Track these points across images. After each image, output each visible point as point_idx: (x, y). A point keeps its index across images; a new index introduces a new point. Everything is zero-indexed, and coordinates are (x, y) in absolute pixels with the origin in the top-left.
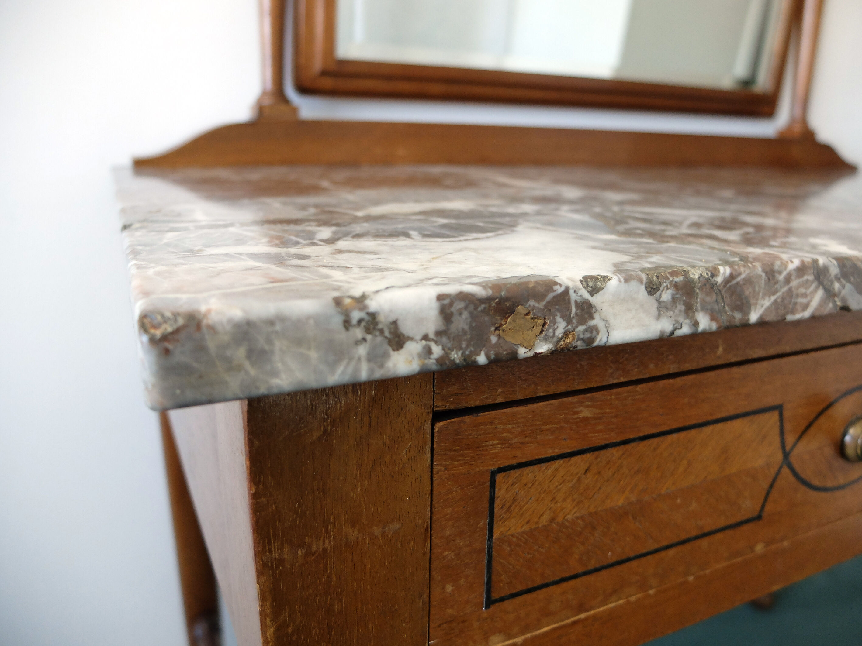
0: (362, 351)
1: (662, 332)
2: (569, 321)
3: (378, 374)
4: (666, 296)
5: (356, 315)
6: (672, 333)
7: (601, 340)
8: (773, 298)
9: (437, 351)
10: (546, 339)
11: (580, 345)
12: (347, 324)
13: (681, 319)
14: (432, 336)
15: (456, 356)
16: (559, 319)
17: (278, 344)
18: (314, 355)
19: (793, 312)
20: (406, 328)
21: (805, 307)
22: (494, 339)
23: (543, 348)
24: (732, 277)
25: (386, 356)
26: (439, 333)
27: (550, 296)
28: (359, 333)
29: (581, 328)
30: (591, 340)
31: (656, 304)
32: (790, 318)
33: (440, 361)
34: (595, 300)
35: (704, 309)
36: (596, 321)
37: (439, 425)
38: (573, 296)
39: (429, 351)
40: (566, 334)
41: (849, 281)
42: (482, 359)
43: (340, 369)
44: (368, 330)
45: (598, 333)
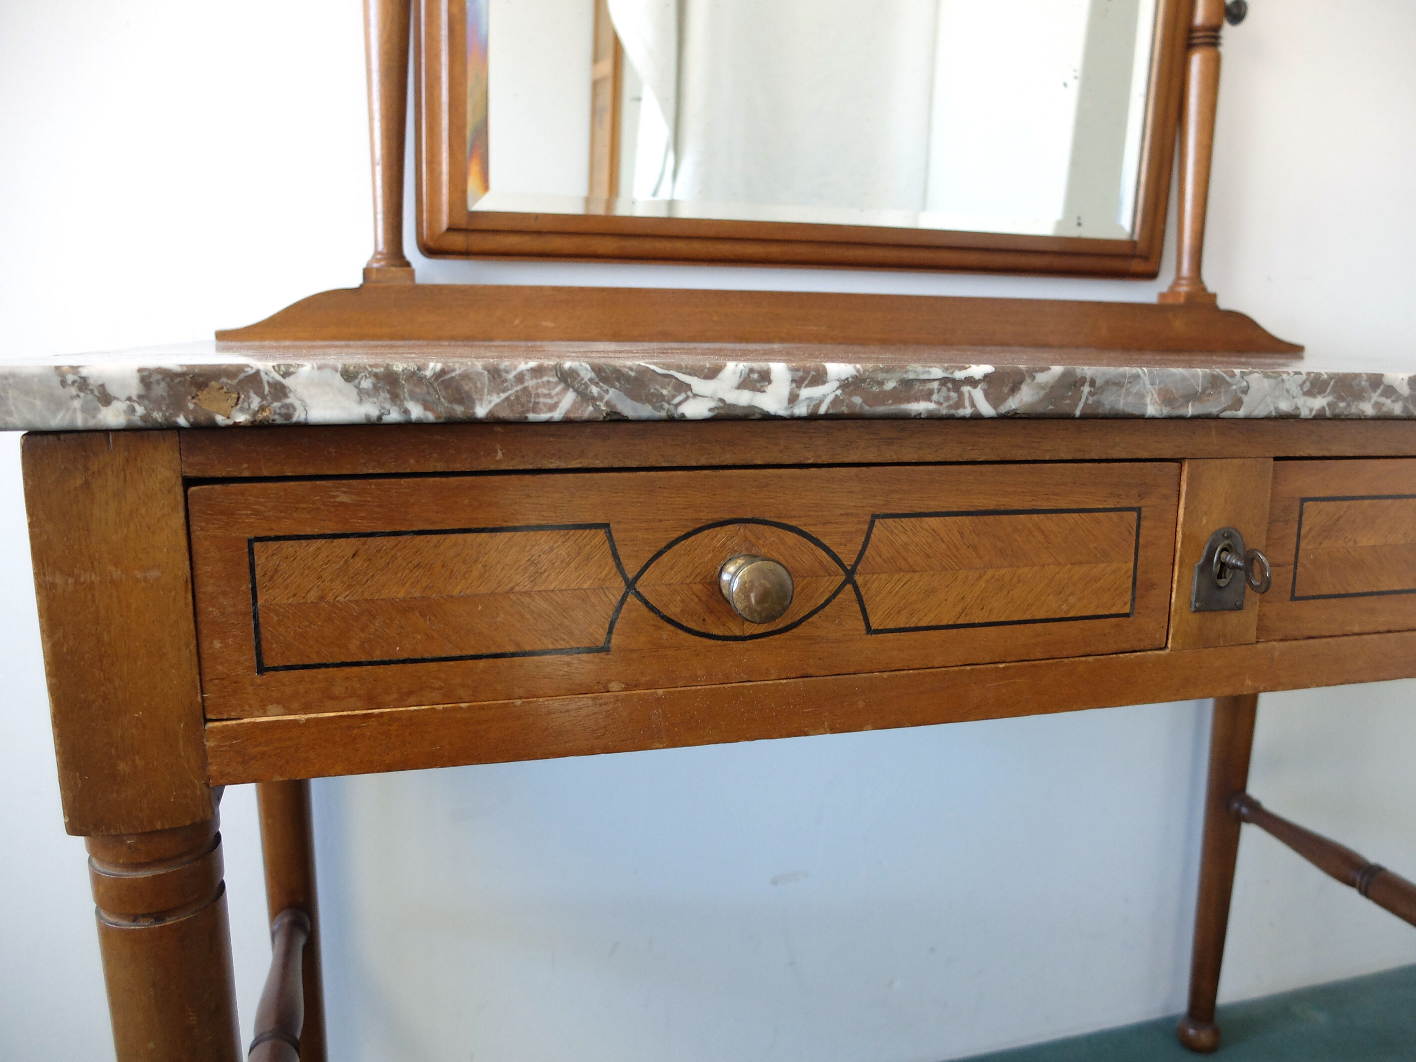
0: (77, 404)
1: (368, 417)
2: (263, 397)
3: (92, 424)
4: (366, 384)
5: (70, 378)
6: (380, 418)
7: (299, 416)
8: (503, 396)
9: (140, 410)
10: (242, 410)
11: (279, 420)
12: (63, 383)
13: (387, 406)
14: (134, 398)
15: (158, 416)
16: (252, 394)
17: (11, 393)
18: (38, 403)
19: (534, 410)
20: (112, 390)
21: (553, 407)
22: (191, 406)
23: (241, 418)
24: (443, 372)
25: (97, 410)
26: (140, 397)
27: (242, 376)
28: (73, 391)
29: (276, 404)
30: (289, 416)
31: (355, 391)
32: (532, 417)
33: (142, 418)
34: (287, 382)
35: (414, 397)
36: (291, 400)
37: (193, 489)
38: (265, 378)
39: (133, 410)
40: (262, 409)
41: (613, 386)
42: (182, 421)
43: (60, 416)
44: (80, 389)
45: (295, 409)
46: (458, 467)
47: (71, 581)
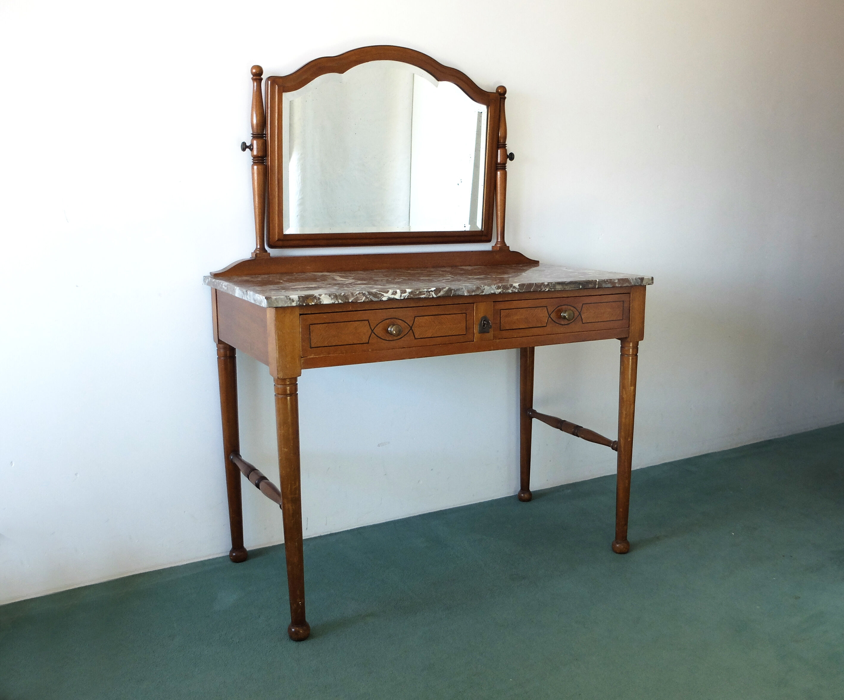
0: (289, 302)
1: (333, 303)
2: (317, 300)
3: (290, 305)
4: (332, 297)
5: (288, 298)
6: (334, 303)
8: (354, 298)
9: (298, 303)
10: (313, 302)
11: (319, 304)
12: (287, 299)
13: (336, 301)
14: (297, 301)
16: (315, 300)
17: (279, 301)
18: (283, 302)
19: (359, 300)
20: (294, 300)
21: (362, 300)
22: (306, 302)
23: (313, 303)
24: (345, 294)
25: (292, 303)
26: (298, 301)
27: (314, 297)
28: (288, 300)
29: (319, 301)
30: (320, 303)
31: (331, 298)
32: (358, 301)
33: (299, 304)
34: (320, 297)
35: (340, 299)
36: (321, 300)
37: (301, 316)
38: (317, 296)
39: (297, 303)
40: (316, 302)
41: (371, 295)
42: (304, 304)
43: (286, 304)
44: (290, 300)
45: (321, 302)
46: (344, 311)
47: (281, 332)
